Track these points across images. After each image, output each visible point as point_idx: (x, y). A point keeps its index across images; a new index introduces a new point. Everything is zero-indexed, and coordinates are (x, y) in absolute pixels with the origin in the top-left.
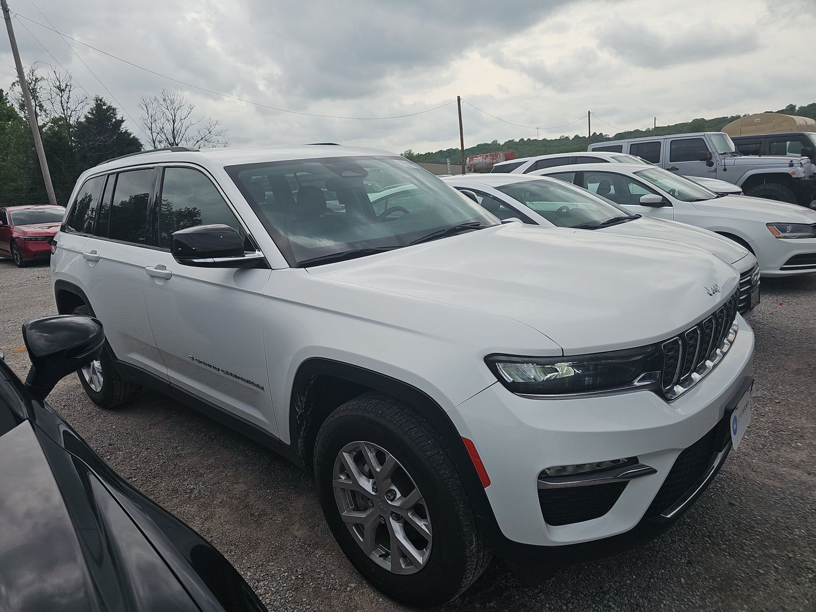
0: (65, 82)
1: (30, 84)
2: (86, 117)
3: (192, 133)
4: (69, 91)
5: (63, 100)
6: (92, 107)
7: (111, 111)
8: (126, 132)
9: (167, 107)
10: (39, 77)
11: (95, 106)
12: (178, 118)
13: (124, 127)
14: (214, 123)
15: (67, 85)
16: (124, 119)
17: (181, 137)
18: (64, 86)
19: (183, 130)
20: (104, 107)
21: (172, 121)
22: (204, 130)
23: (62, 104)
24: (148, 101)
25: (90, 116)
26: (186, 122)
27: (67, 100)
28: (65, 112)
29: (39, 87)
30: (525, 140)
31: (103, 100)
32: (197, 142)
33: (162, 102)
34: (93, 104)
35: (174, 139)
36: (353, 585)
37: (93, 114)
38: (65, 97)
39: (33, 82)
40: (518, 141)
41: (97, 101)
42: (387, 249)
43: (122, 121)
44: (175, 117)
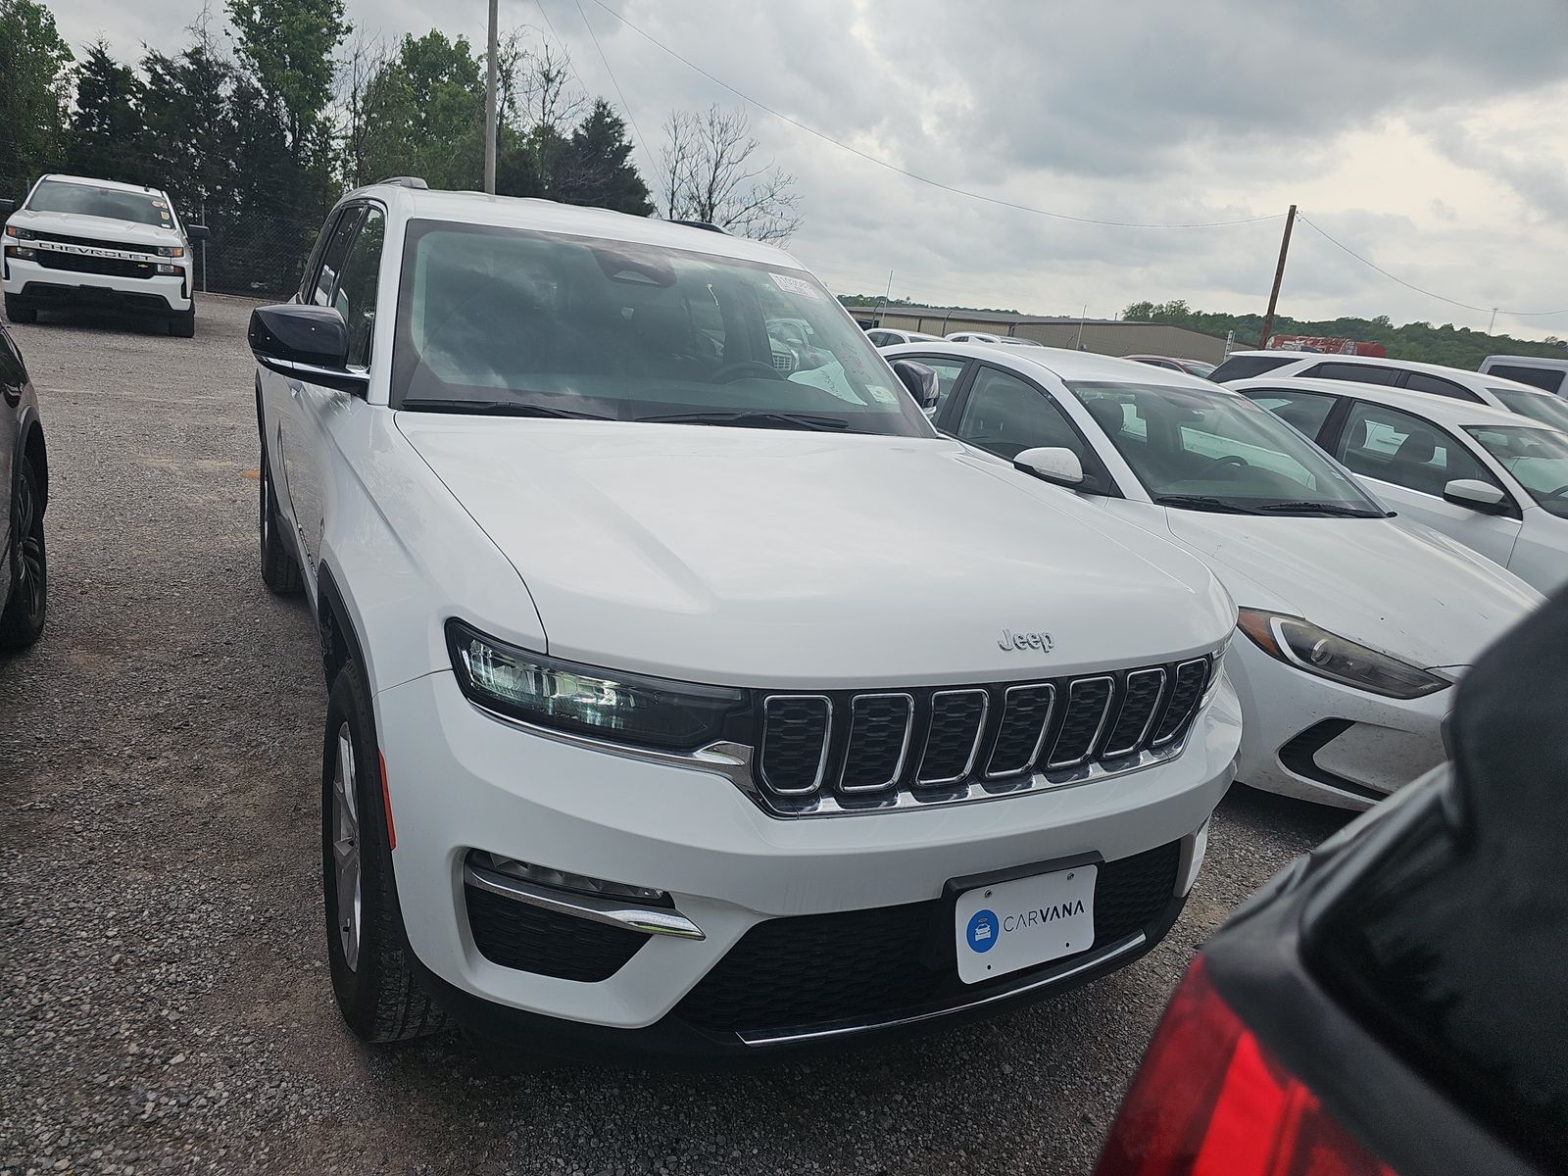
0: (558, 67)
1: (504, 62)
2: (575, 132)
3: (742, 190)
4: (561, 83)
5: (548, 98)
6: (588, 117)
7: (617, 128)
8: (631, 168)
9: (713, 136)
10: (521, 50)
11: (593, 114)
12: (725, 161)
13: (629, 161)
14: (785, 179)
15: (559, 72)
16: (633, 144)
17: (722, 194)
18: (555, 74)
19: (729, 183)
20: (609, 120)
21: (713, 163)
22: (764, 190)
23: (544, 103)
24: (681, 120)
25: (581, 132)
26: (737, 170)
27: (553, 98)
28: (546, 118)
29: (516, 69)
30: (1457, 329)
31: (608, 107)
32: (746, 209)
33: (708, 128)
34: (590, 112)
35: (710, 198)
36: (318, 964)
37: (587, 129)
38: (552, 92)
39: (511, 59)
40: (1437, 327)
41: (598, 108)
42: (568, 415)
43: (629, 148)
44: (721, 157)
